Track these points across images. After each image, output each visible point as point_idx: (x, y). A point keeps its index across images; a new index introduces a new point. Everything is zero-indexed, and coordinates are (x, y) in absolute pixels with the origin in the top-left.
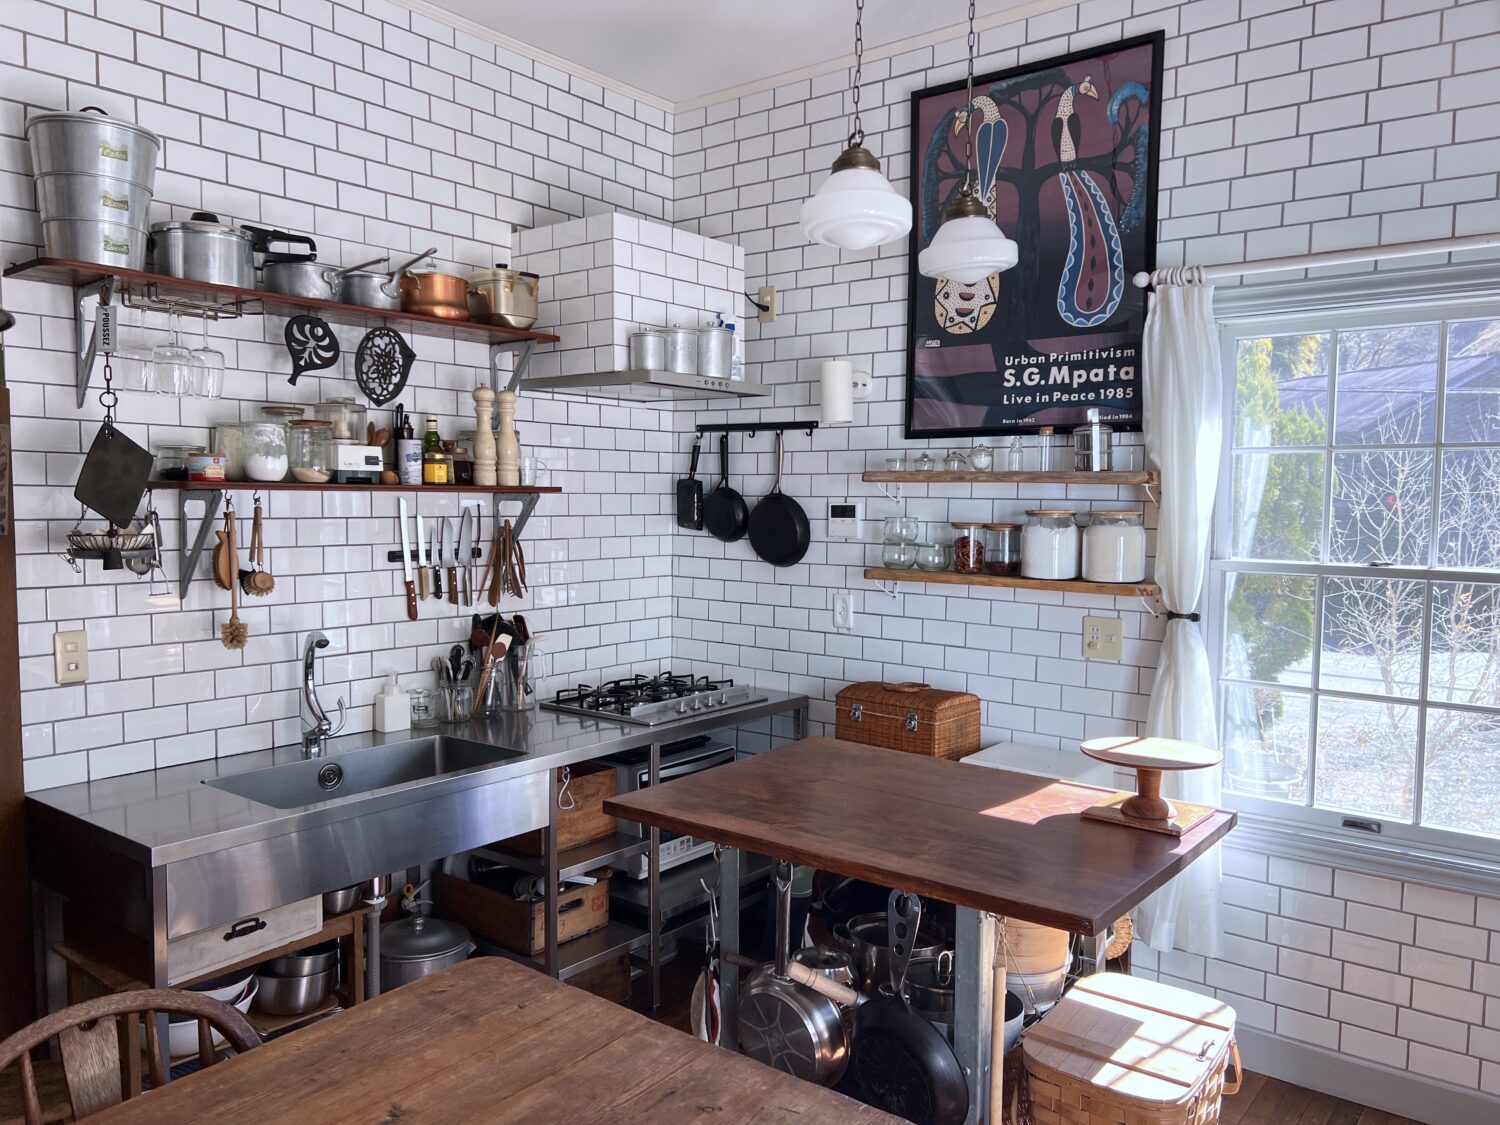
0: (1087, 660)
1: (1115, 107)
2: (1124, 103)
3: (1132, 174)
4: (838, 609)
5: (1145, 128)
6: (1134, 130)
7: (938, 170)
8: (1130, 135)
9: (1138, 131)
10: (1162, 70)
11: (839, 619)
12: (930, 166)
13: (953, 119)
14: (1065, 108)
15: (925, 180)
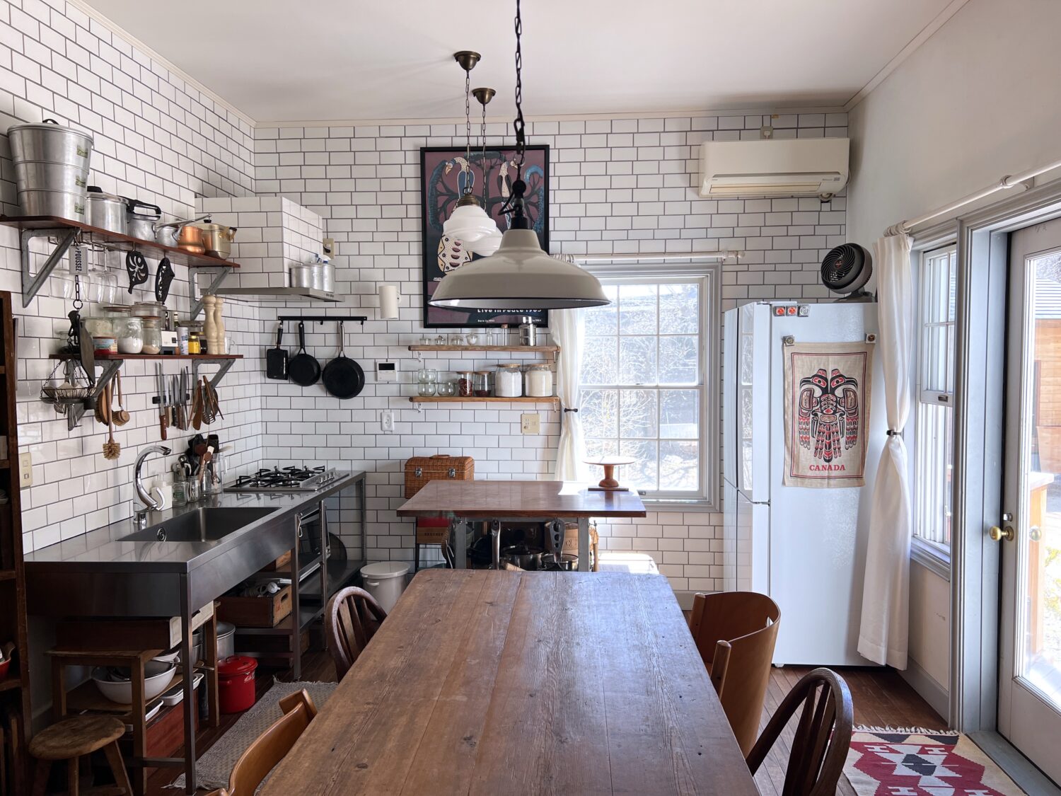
0: (524, 435)
1: (528, 176)
2: (532, 174)
3: (537, 208)
4: (385, 420)
5: (543, 188)
6: (537, 187)
7: (436, 190)
8: (536, 189)
9: (539, 189)
10: (549, 163)
11: (385, 426)
12: (432, 187)
13: (444, 167)
14: (504, 172)
15: (429, 195)
